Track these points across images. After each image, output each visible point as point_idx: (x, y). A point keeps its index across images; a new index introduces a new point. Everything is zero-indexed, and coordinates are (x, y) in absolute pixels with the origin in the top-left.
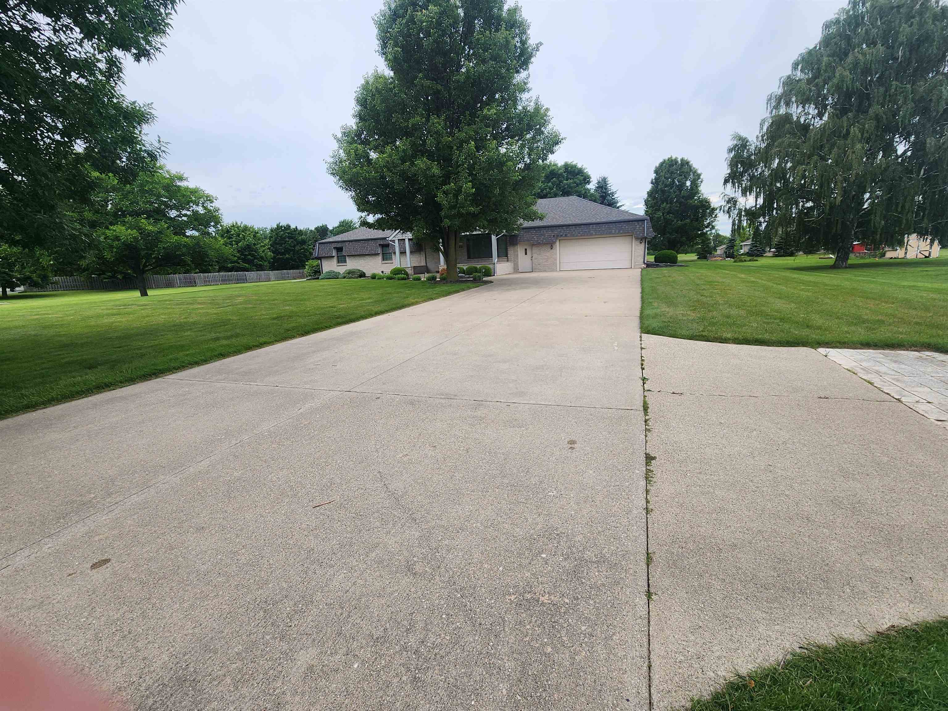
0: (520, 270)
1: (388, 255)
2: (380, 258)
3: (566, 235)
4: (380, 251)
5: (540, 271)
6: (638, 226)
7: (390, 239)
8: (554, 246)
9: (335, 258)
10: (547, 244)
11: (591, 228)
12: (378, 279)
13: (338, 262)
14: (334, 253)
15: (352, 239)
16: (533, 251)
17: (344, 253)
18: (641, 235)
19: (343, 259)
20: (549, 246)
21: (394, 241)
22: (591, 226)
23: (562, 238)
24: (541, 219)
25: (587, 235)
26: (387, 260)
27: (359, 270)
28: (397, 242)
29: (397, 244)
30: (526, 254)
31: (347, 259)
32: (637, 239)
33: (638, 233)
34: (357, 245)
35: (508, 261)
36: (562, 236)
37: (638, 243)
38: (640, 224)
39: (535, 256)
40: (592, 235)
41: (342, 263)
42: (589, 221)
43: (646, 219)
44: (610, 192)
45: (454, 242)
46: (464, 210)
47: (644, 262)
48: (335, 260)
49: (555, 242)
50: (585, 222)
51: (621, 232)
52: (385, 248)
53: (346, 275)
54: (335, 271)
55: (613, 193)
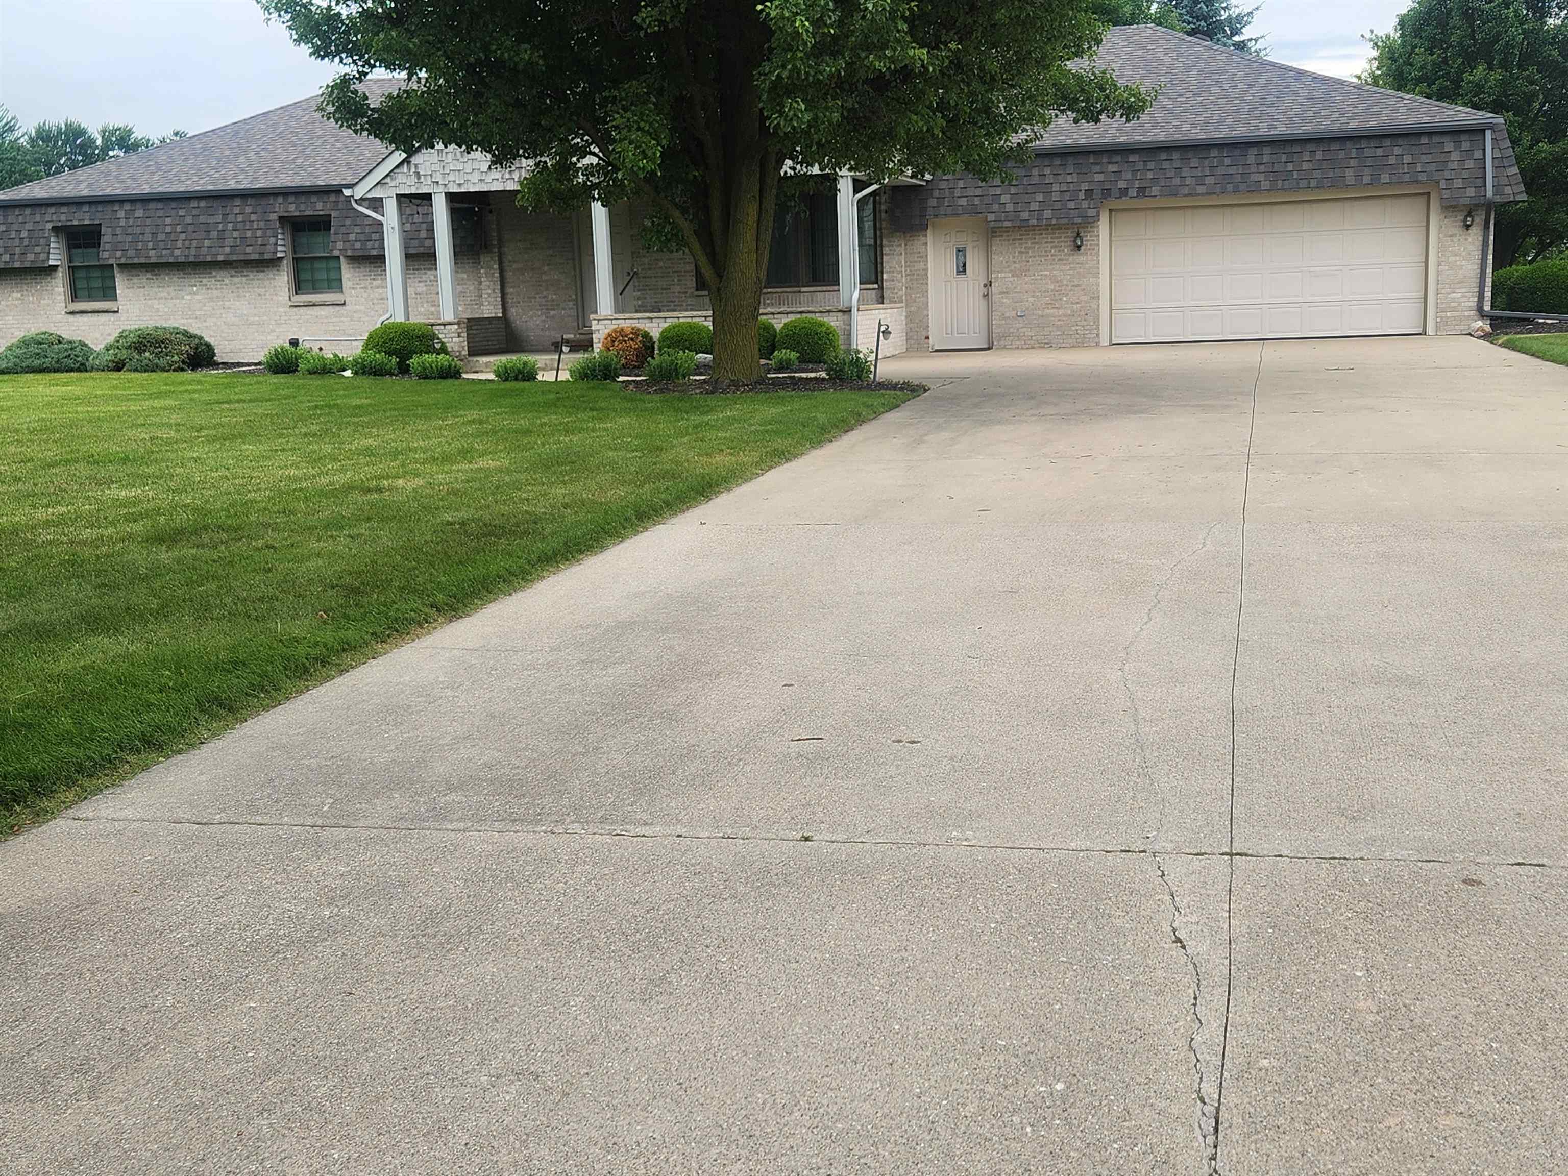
0: (935, 342)
1: (322, 265)
2: (282, 279)
3: (1142, 191)
4: (282, 249)
5: (1030, 345)
6: (1455, 156)
7: (359, 192)
8: (1087, 238)
9: (60, 273)
10: (1059, 227)
11: (1251, 159)
12: (311, 372)
13: (75, 296)
14: (56, 256)
15: (146, 189)
16: (996, 259)
17: (106, 255)
18: (1471, 192)
19: (97, 284)
20: (1065, 239)
21: (376, 204)
22: (1254, 151)
23: (1124, 203)
24: (1131, 110)
25: (1236, 191)
26: (315, 290)
27: (186, 333)
28: (391, 207)
29: (390, 218)
30: (962, 270)
31: (121, 284)
32: (1449, 208)
33: (1458, 183)
34: (169, 219)
35: (881, 300)
36: (1124, 192)
37: (1453, 225)
38: (1466, 146)
39: (1002, 279)
40: (1255, 189)
41: (91, 298)
42: (1240, 132)
43: (1492, 127)
44: (1224, 15)
45: (755, 206)
46: (879, 58)
47: (1480, 309)
48: (59, 286)
49: (1090, 222)
50: (1223, 133)
51: (1385, 178)
52: (303, 239)
53: (123, 354)
54: (65, 336)
55: (1239, 19)
